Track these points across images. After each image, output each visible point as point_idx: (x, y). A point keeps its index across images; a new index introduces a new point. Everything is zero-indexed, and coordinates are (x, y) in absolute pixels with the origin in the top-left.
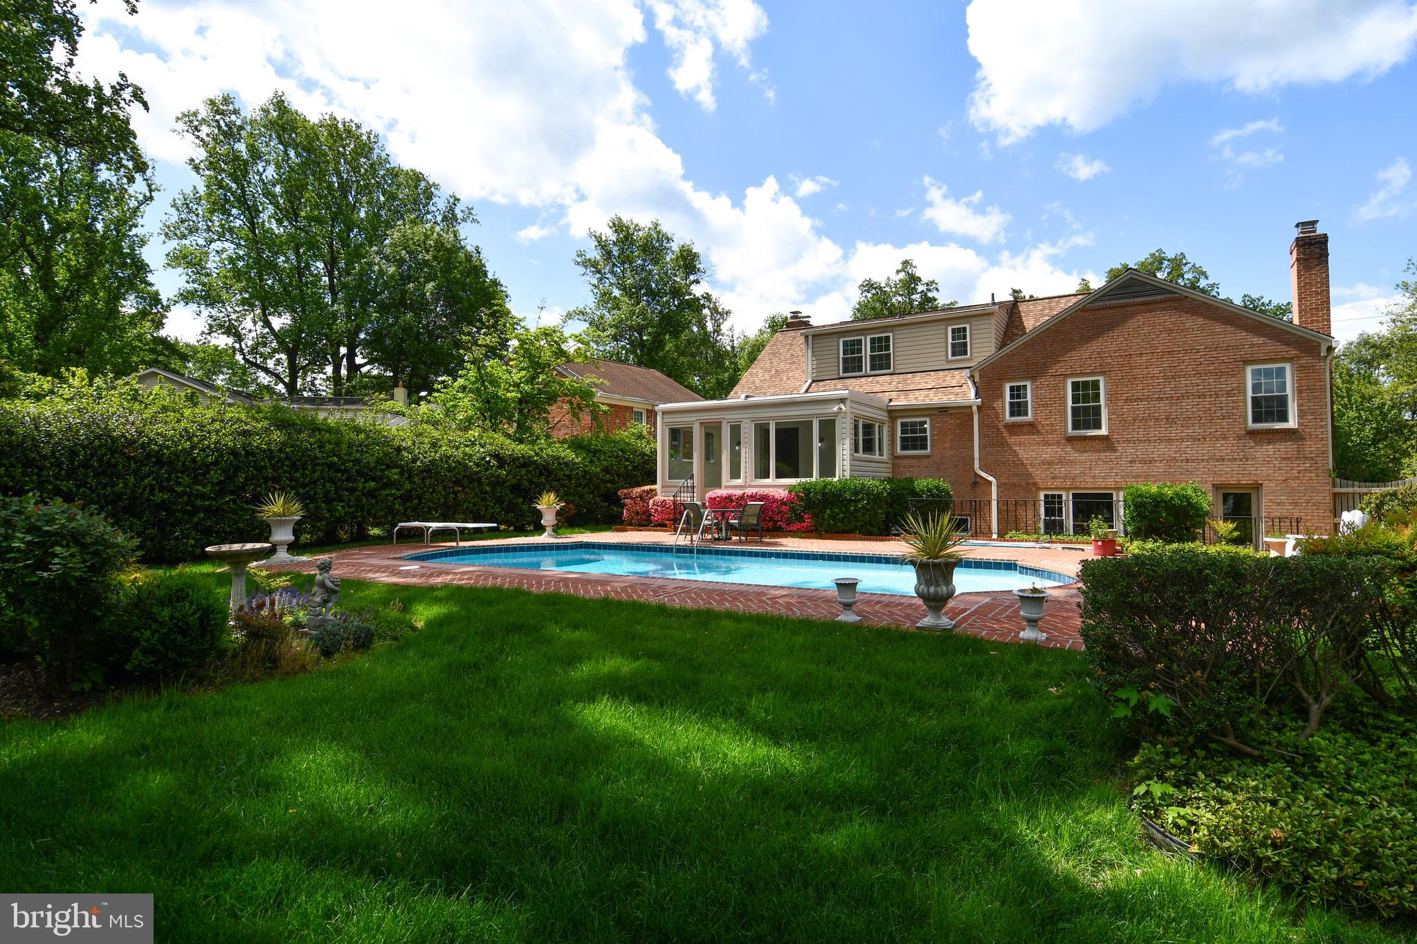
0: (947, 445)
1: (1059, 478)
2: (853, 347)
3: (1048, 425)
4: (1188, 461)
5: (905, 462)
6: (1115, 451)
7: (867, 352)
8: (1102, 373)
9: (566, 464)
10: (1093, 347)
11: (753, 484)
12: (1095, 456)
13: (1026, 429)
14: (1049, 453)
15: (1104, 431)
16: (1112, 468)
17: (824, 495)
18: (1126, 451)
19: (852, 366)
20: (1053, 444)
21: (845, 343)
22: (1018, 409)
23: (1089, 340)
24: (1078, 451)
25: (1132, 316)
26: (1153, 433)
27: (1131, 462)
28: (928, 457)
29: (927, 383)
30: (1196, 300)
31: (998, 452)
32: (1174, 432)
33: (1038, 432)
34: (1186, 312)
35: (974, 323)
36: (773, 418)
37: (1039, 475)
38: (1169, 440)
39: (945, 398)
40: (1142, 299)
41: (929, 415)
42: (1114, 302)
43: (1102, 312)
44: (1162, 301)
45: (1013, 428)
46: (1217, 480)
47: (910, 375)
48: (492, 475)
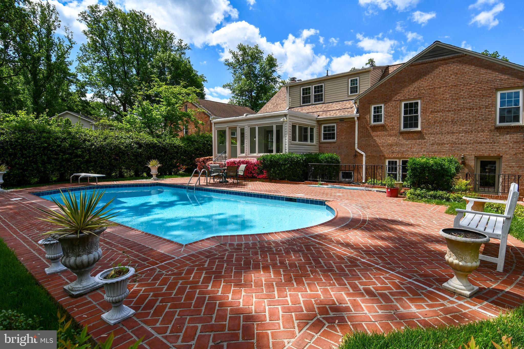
0: (343, 137)
1: (395, 153)
2: (306, 91)
3: (391, 126)
4: (462, 144)
5: (324, 145)
6: (424, 139)
7: (312, 93)
8: (419, 98)
9: (175, 147)
10: (416, 85)
11: (249, 156)
12: (414, 142)
13: (380, 128)
14: (391, 140)
15: (419, 129)
16: (422, 148)
17: (271, 161)
18: (430, 139)
19: (306, 101)
20: (393, 136)
21: (303, 90)
22: (377, 118)
23: (413, 81)
24: (405, 139)
25: (437, 67)
26: (445, 129)
27: (432, 144)
28: (334, 143)
29: (337, 107)
30: (471, 56)
31: (366, 140)
32: (456, 128)
33: (386, 130)
34: (465, 64)
35: (361, 76)
36: (257, 125)
37: (386, 151)
38: (453, 133)
39: (343, 114)
40: (442, 58)
41: (335, 123)
42: (427, 60)
43: (421, 66)
44: (453, 58)
45: (374, 128)
46: (478, 154)
47: (331, 104)
48: (135, 152)
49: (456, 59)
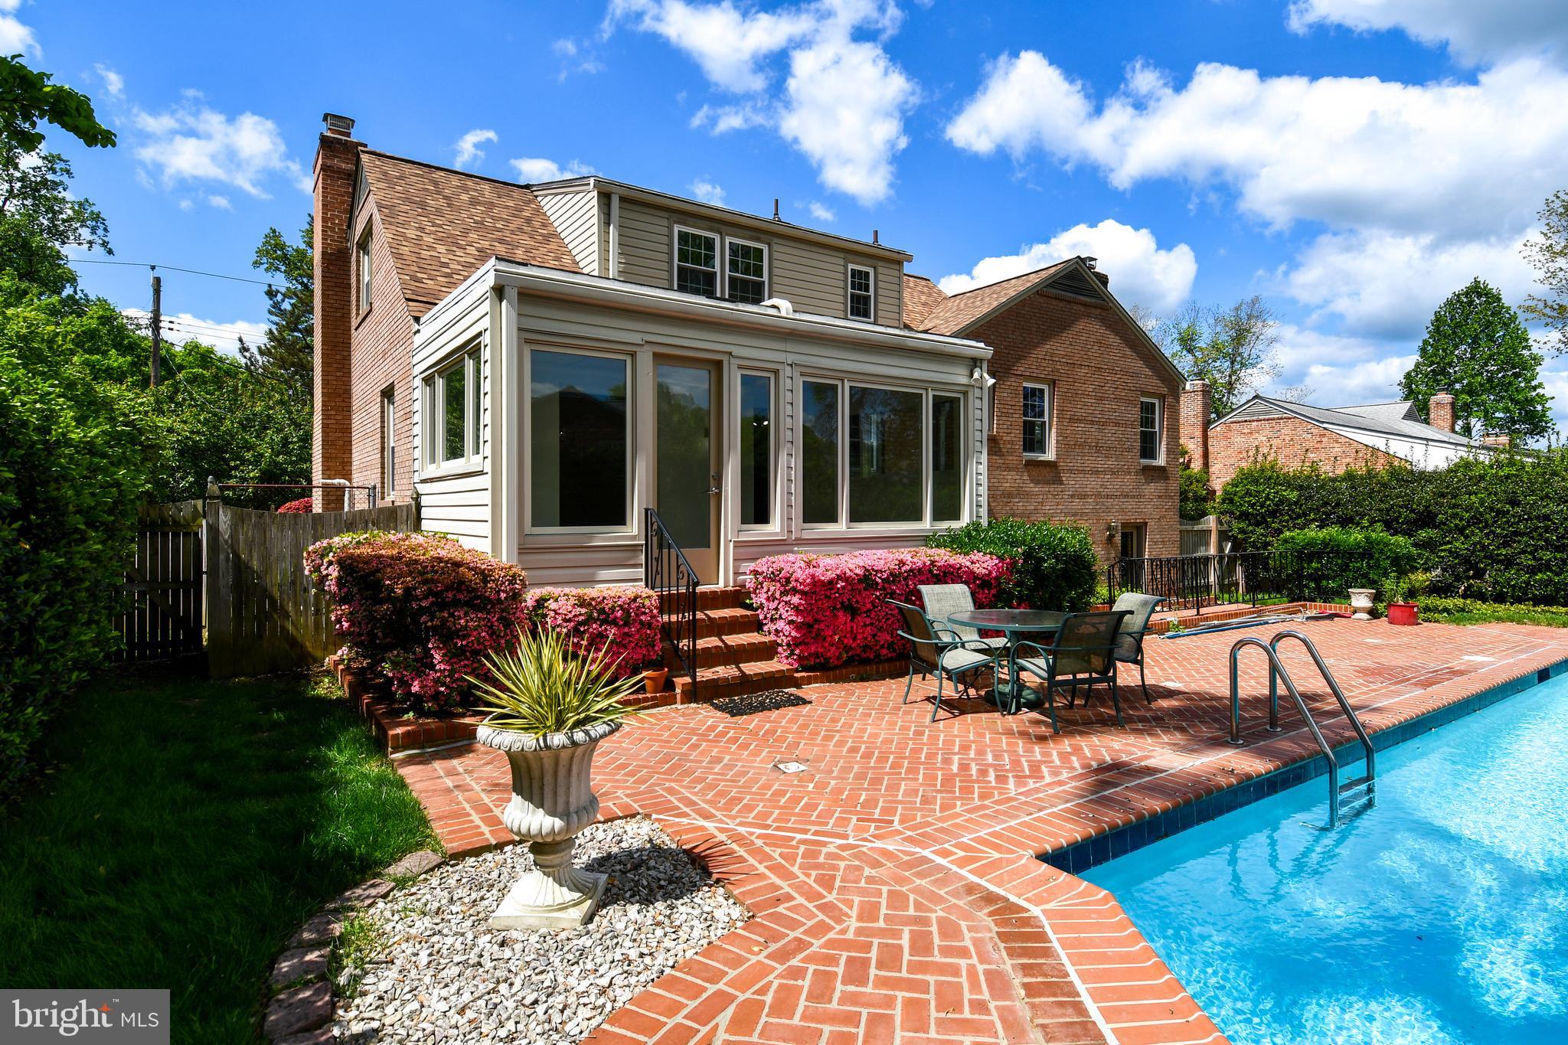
2: (698, 250)
3: (1008, 442)
4: (1108, 497)
6: (1061, 483)
7: (721, 266)
8: (1053, 384)
11: (806, 535)
12: (1045, 488)
14: (1008, 481)
15: (1050, 455)
18: (1071, 482)
19: (694, 288)
20: (1011, 470)
21: (683, 237)
24: (1031, 481)
25: (1075, 319)
26: (1087, 463)
30: (1117, 314)
33: (998, 452)
34: (1110, 326)
35: (880, 269)
38: (1097, 473)
42: (1064, 294)
43: (1055, 303)
44: (1096, 307)
46: (1124, 518)
49: (1098, 312)
